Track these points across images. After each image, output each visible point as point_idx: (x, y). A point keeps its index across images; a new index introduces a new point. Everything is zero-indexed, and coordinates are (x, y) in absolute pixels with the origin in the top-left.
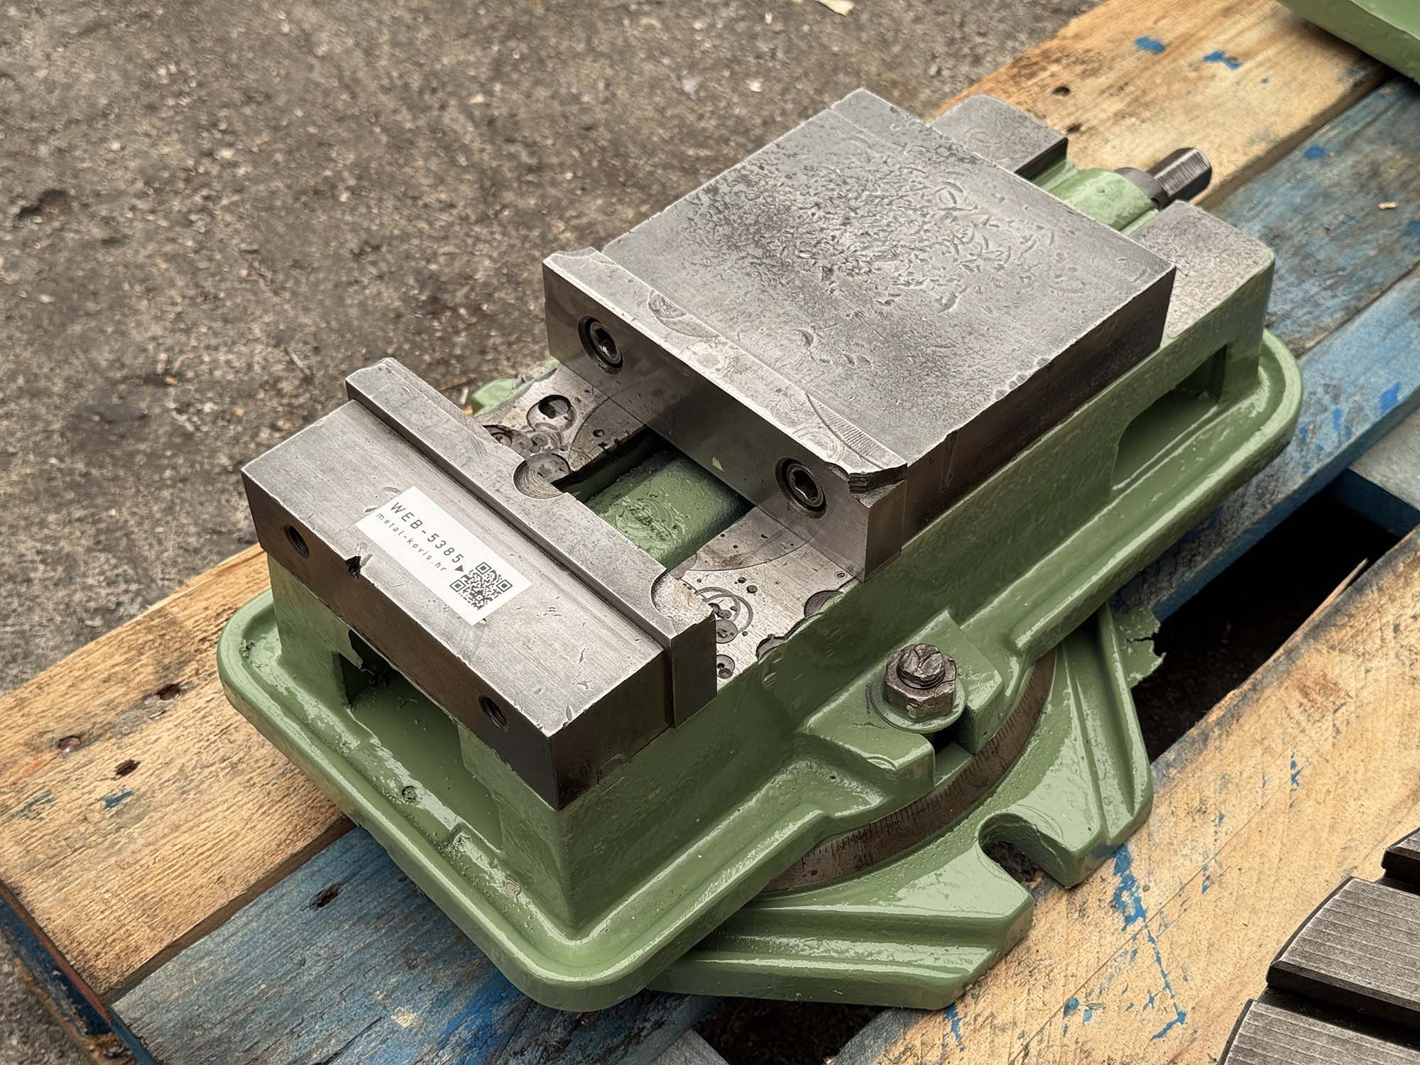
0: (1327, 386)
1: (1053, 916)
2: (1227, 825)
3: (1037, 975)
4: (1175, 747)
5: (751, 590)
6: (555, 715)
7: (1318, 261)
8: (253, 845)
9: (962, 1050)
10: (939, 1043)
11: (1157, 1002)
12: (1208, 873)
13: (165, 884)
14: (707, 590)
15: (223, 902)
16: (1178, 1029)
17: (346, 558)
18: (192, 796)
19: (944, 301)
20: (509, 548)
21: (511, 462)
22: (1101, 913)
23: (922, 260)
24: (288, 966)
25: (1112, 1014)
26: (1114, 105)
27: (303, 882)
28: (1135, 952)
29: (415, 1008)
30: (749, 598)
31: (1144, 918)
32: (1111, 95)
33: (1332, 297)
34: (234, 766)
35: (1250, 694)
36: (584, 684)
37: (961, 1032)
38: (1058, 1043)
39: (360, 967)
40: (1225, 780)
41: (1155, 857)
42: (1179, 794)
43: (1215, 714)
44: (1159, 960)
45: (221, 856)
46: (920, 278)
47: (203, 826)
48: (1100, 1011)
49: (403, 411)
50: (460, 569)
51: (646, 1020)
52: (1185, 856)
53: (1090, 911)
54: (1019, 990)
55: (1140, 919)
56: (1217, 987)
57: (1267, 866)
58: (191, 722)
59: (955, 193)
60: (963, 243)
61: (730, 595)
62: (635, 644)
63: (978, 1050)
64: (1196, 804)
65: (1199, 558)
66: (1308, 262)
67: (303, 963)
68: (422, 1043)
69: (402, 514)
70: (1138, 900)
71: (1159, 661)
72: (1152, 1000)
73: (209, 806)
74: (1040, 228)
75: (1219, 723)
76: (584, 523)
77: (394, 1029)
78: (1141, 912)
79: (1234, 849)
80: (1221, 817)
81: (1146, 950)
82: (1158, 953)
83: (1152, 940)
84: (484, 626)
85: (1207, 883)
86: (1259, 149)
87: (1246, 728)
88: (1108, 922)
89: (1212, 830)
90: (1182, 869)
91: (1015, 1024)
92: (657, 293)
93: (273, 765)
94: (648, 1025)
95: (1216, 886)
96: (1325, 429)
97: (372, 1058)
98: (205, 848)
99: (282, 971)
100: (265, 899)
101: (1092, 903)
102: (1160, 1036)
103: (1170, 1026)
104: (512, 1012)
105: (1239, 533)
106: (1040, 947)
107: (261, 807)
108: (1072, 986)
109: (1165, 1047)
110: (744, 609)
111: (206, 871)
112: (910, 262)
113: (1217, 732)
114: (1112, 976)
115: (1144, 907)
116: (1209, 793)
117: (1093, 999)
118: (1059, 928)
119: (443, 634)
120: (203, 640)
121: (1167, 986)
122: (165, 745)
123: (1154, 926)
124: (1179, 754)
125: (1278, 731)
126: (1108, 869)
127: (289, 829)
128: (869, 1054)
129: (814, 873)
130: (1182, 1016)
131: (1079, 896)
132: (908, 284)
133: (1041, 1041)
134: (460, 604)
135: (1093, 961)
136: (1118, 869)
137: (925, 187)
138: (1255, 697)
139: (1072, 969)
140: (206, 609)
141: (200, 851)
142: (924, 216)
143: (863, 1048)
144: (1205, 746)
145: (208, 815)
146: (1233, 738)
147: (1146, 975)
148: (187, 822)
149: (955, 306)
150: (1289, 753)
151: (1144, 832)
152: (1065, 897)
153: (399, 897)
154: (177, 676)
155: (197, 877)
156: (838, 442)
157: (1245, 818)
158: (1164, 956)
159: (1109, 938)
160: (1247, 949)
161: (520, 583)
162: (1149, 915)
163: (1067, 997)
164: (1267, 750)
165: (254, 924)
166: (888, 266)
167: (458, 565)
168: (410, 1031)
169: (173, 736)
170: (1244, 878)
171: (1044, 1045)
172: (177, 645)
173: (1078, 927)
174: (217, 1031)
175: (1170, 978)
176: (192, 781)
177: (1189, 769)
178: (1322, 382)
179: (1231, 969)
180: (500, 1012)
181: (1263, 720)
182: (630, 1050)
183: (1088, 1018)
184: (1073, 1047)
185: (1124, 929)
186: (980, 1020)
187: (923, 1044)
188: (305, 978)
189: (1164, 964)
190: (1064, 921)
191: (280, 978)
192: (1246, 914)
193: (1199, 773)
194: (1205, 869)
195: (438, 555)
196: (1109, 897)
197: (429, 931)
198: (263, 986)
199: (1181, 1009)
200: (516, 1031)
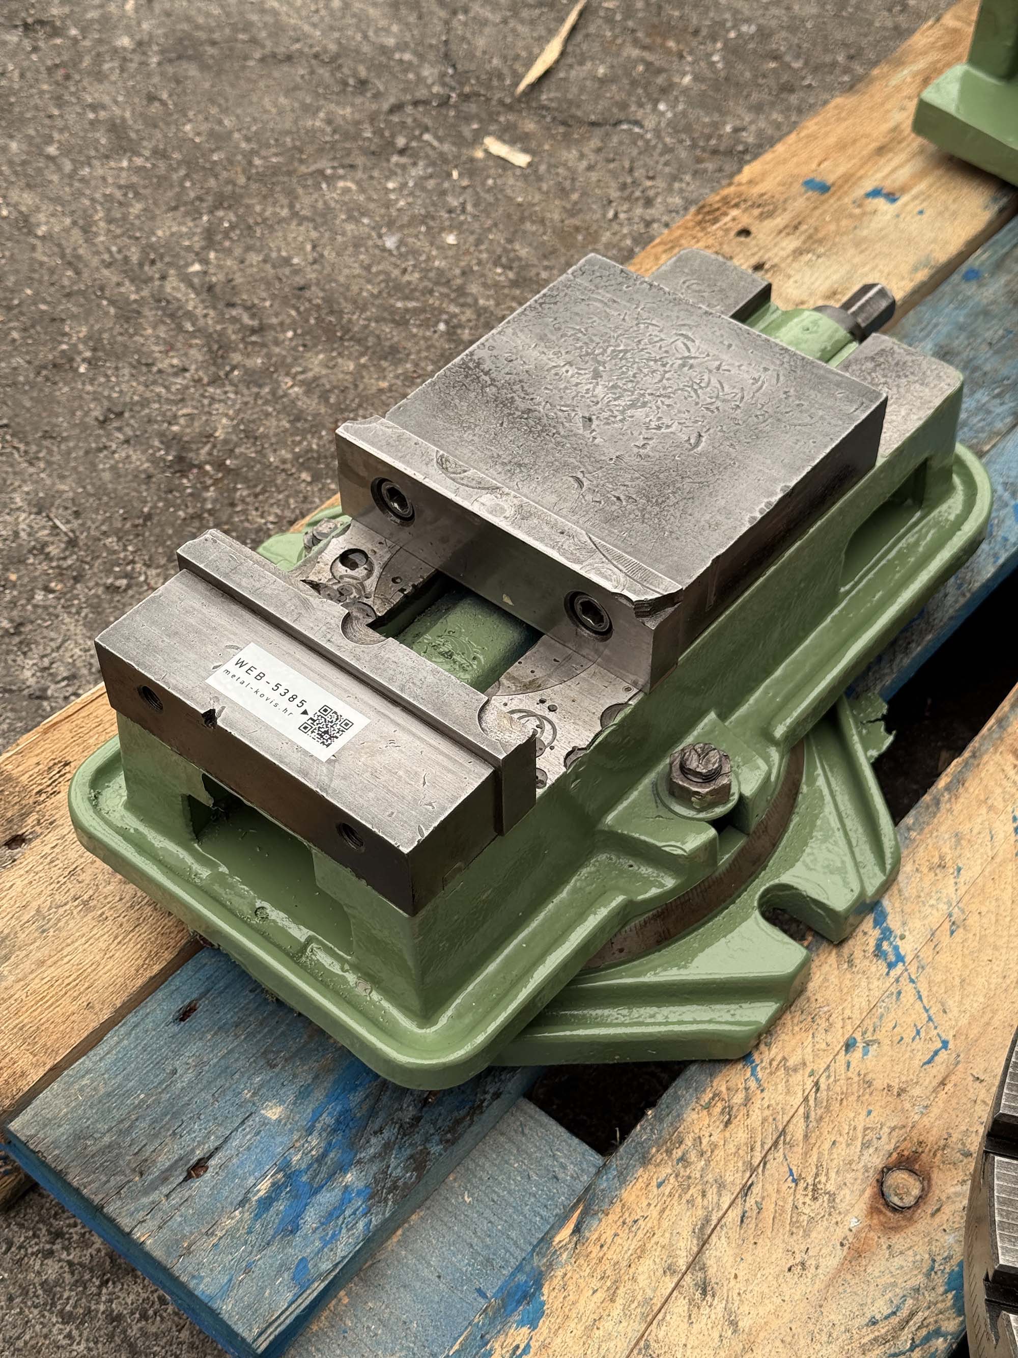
0: (1005, 484)
1: (826, 968)
2: (965, 876)
3: (818, 1021)
4: (913, 812)
5: (552, 709)
6: (409, 835)
7: (985, 374)
8: (114, 972)
9: (762, 1091)
10: (741, 1087)
11: (923, 1034)
12: (953, 919)
13: (41, 1013)
14: (513, 712)
15: (95, 1025)
16: (943, 1054)
17: (202, 712)
18: (51, 934)
19: (692, 441)
20: (345, 690)
21: (336, 614)
22: (867, 962)
23: (668, 406)
24: (161, 1077)
25: (886, 1048)
26: (791, 243)
27: (164, 1000)
28: (899, 993)
29: (281, 1102)
30: (551, 716)
31: (904, 963)
32: (788, 234)
33: (1002, 404)
34: (85, 903)
35: (971, 761)
36: (430, 804)
37: (760, 1076)
38: (843, 1077)
39: (225, 1071)
40: (958, 837)
41: (907, 909)
42: (921, 853)
43: (942, 782)
44: (920, 998)
45: (86, 985)
46: (667, 421)
47: (66, 960)
48: (875, 1046)
49: (232, 576)
50: (305, 713)
51: (485, 1093)
52: (932, 906)
53: (857, 962)
54: (804, 1035)
55: (900, 965)
56: (972, 1016)
57: (1002, 908)
58: (40, 868)
59: (689, 343)
60: (701, 388)
61: (535, 715)
62: (469, 765)
63: (776, 1089)
64: (936, 860)
65: (913, 645)
66: (977, 374)
67: (174, 1072)
68: (291, 1131)
69: (246, 668)
70: (896, 948)
71: (891, 739)
72: (918, 1033)
73: (69, 941)
74: (766, 369)
75: (948, 788)
76: (410, 663)
77: (265, 1122)
78: (900, 958)
79: (973, 896)
80: (959, 870)
81: (909, 991)
82: (919, 992)
83: (912, 981)
84: (335, 761)
85: (954, 927)
86: (922, 275)
87: (971, 790)
88: (873, 969)
89: (952, 881)
90: (930, 918)
91: (804, 1064)
92: (441, 452)
93: (121, 899)
94: (488, 1097)
95: (961, 930)
96: (1008, 522)
97: (249, 1149)
98: (71, 979)
99: (157, 1081)
100: (132, 1019)
101: (858, 954)
102: (929, 1062)
103: (936, 1053)
104: (367, 1097)
105: (945, 620)
106: (818, 996)
107: (116, 938)
108: (849, 1028)
109: (934, 1071)
110: (548, 727)
111: (75, 999)
112: (658, 408)
113: (947, 796)
114: (882, 1016)
115: (903, 953)
116: (946, 849)
117: (869, 1036)
118: (833, 979)
119: (298, 772)
120: (39, 793)
121: (930, 1019)
122: (19, 890)
123: (913, 969)
124: (917, 819)
125: (998, 790)
126: (868, 924)
127: (145, 955)
128: (683, 1102)
129: (621, 951)
130: (945, 1044)
131: (846, 950)
132: (659, 428)
133: (828, 1077)
134: (310, 743)
135: (864, 1004)
136: (877, 923)
137: (662, 340)
138: (976, 763)
139: (848, 1013)
140: (38, 764)
141: (67, 982)
142: (664, 365)
143: (677, 1099)
144: (938, 809)
145: (69, 949)
146: (961, 800)
147: (910, 1011)
148: (50, 957)
149: (703, 444)
150: (1010, 809)
151: (895, 889)
152: (834, 952)
153: (252, 1006)
154: (21, 827)
155: (67, 1006)
156: (622, 575)
157: (978, 869)
158: (924, 994)
159: (876, 983)
160: (994, 981)
161: (359, 721)
162: (908, 959)
163: (847, 1036)
164: (991, 808)
165: (126, 1042)
166: (639, 413)
167: (302, 709)
168: (280, 1121)
169: (26, 882)
170: (984, 920)
171: (832, 1079)
172: (16, 799)
173: (849, 976)
174: (107, 1139)
175: (931, 1012)
176: (49, 920)
177: (926, 831)
178: (1001, 480)
179: (982, 999)
180: (355, 1098)
181: (985, 783)
182: (475, 1119)
183: (866, 1053)
184: (856, 1079)
185: (888, 974)
186: (775, 1064)
187: (728, 1089)
188: (179, 1085)
189: (925, 1000)
190: (836, 972)
191: (156, 1087)
192: (990, 951)
193: (935, 834)
194: (950, 915)
195: (284, 702)
196: (871, 947)
197: (283, 1033)
198: (142, 1096)
199: (944, 1037)
200: (372, 1113)
